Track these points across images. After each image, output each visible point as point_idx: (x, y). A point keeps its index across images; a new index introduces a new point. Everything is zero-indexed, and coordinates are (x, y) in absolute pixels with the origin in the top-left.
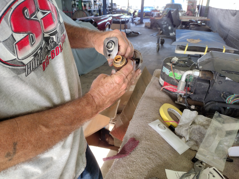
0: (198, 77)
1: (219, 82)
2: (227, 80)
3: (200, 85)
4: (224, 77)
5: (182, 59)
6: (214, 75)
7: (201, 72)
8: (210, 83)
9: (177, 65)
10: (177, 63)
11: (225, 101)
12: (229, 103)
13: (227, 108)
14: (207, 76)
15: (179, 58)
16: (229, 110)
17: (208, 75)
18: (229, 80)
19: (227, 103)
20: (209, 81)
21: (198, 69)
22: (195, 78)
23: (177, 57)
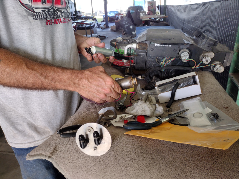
0: (136, 48)
1: (151, 49)
2: (157, 47)
3: (139, 55)
7: (138, 44)
8: (146, 53)
10: (121, 42)
11: (160, 65)
12: (163, 66)
13: (162, 70)
15: (122, 38)
16: (164, 72)
17: (143, 46)
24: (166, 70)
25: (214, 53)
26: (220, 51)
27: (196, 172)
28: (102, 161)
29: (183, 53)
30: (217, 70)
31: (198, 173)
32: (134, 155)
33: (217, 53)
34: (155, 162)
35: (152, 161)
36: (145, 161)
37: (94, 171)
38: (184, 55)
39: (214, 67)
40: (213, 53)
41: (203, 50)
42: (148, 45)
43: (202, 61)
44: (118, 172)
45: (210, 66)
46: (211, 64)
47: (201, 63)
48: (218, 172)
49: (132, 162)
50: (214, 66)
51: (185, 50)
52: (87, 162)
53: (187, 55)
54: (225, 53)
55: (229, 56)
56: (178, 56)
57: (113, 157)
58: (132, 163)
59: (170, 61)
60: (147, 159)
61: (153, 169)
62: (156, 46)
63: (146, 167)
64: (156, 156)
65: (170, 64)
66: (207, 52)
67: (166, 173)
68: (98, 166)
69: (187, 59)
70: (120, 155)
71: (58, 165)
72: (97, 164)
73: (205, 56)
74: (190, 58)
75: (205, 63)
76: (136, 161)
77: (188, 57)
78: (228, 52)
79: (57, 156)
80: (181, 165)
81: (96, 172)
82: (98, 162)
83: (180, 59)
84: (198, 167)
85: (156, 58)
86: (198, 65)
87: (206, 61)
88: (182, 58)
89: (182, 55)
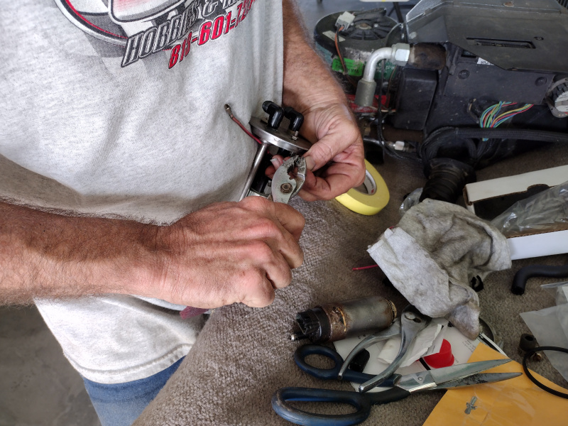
0: (407, 63)
1: (461, 72)
3: (414, 86)
4: (475, 57)
5: (363, 17)
6: (448, 53)
7: (414, 49)
8: (438, 79)
9: (352, 35)
10: (351, 29)
11: (478, 122)
12: (488, 126)
13: (481, 139)
14: (430, 58)
15: (356, 15)
16: (487, 143)
17: (433, 57)
18: (486, 65)
19: (482, 126)
20: (437, 71)
21: (406, 41)
22: (399, 68)
23: (351, 12)
42: (451, 58)
59: (513, 113)
62: (479, 63)
85: (472, 102)
88: (557, 108)
89: (560, 96)
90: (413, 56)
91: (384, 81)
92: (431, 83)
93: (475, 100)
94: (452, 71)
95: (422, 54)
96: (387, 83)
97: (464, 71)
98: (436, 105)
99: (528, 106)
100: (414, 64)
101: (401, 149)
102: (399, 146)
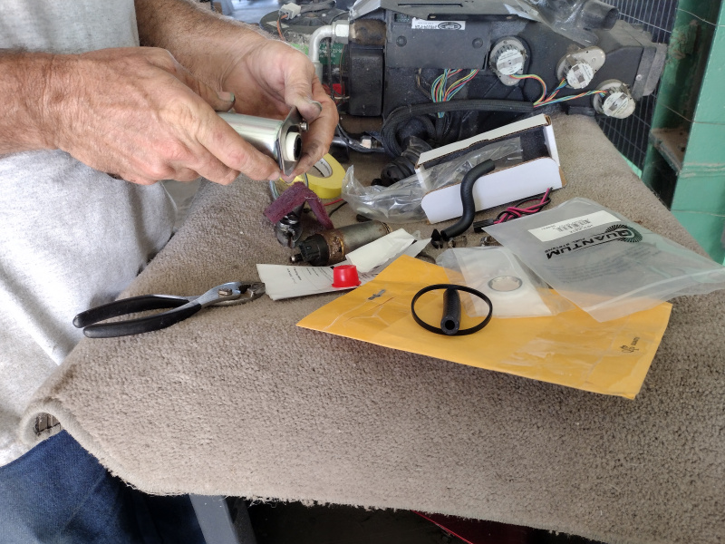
0: (349, 38)
1: (398, 38)
3: (362, 65)
5: (311, 8)
7: (354, 24)
8: (383, 55)
10: (298, 19)
11: (430, 98)
12: (440, 100)
15: (302, 6)
16: (444, 119)
17: (373, 30)
19: (434, 101)
22: (347, 51)
24: (449, 112)
25: (603, 50)
26: (624, 44)
27: (534, 422)
28: (230, 403)
29: (505, 54)
30: (612, 108)
31: (539, 425)
32: (337, 378)
33: (612, 51)
34: (404, 396)
35: (393, 395)
36: (372, 397)
37: (202, 436)
38: (506, 60)
39: (603, 100)
40: (602, 52)
41: (570, 42)
42: (389, 28)
43: (566, 80)
44: (285, 434)
45: (591, 97)
46: (592, 90)
47: (562, 85)
48: (604, 419)
49: (328, 401)
50: (603, 94)
51: (509, 42)
52: (177, 409)
53: (516, 61)
54: (641, 52)
55: (652, 62)
56: (489, 64)
57: (266, 388)
58: (330, 405)
59: (461, 82)
60: (379, 388)
61: (398, 419)
62: (413, 27)
63: (374, 415)
64: (407, 379)
65: (464, 94)
66: (583, 47)
67: (439, 430)
68: (216, 419)
69: (516, 74)
70: (291, 379)
71: (79, 423)
72: (213, 412)
73: (576, 60)
74: (527, 69)
75: (575, 85)
76: (342, 396)
77: (519, 67)
78: (650, 48)
79: (73, 392)
80: (485, 401)
81: (208, 441)
82: (217, 408)
83: (496, 77)
84: (540, 407)
85: (417, 73)
86: (554, 94)
87: (576, 81)
88: (501, 71)
89: (500, 58)
90: (353, 31)
91: (333, 66)
92: (376, 59)
93: (420, 71)
94: (390, 40)
95: (362, 28)
96: (338, 69)
97: (401, 37)
98: (387, 83)
99: (473, 72)
100: (357, 40)
101: (369, 147)
102: (366, 144)
